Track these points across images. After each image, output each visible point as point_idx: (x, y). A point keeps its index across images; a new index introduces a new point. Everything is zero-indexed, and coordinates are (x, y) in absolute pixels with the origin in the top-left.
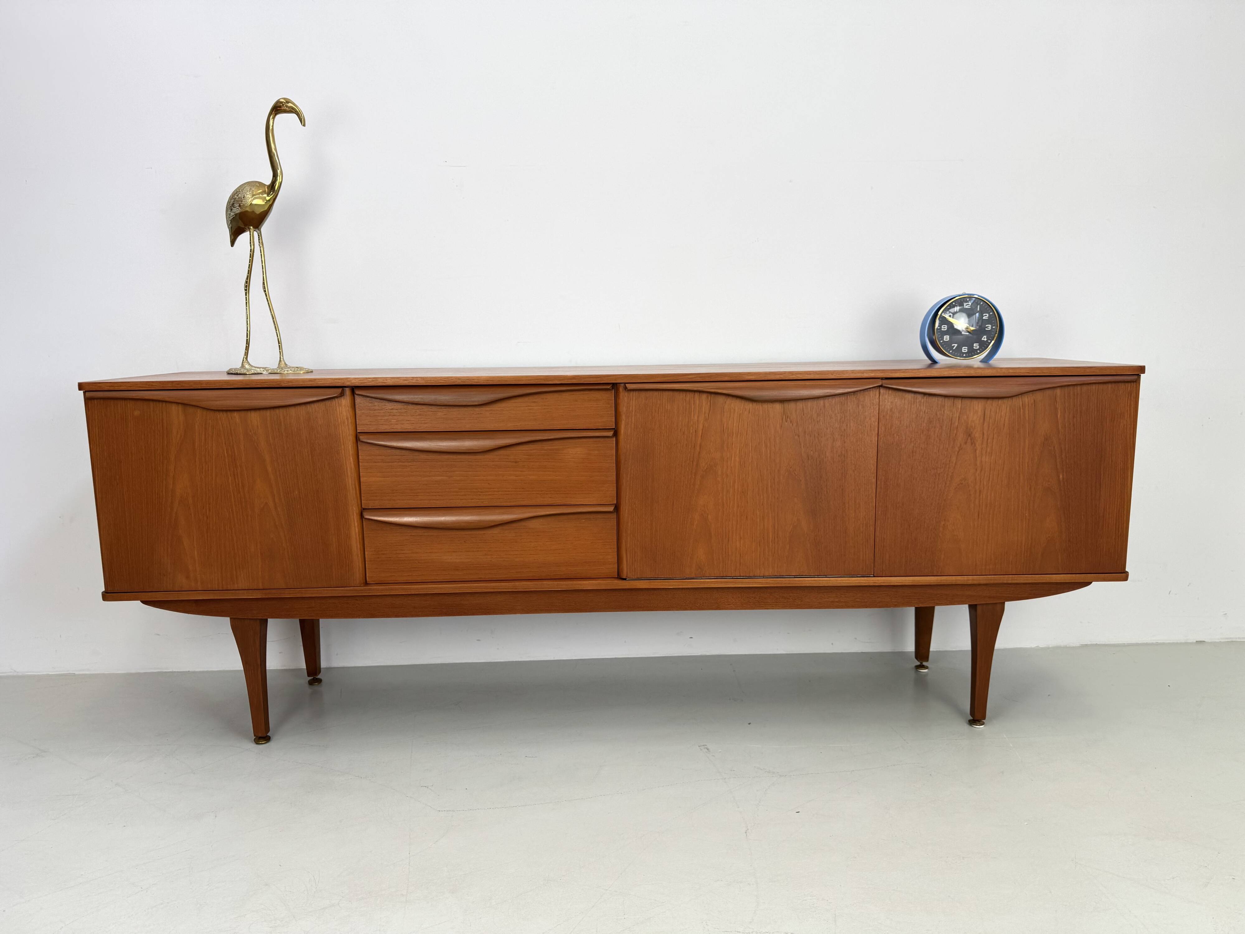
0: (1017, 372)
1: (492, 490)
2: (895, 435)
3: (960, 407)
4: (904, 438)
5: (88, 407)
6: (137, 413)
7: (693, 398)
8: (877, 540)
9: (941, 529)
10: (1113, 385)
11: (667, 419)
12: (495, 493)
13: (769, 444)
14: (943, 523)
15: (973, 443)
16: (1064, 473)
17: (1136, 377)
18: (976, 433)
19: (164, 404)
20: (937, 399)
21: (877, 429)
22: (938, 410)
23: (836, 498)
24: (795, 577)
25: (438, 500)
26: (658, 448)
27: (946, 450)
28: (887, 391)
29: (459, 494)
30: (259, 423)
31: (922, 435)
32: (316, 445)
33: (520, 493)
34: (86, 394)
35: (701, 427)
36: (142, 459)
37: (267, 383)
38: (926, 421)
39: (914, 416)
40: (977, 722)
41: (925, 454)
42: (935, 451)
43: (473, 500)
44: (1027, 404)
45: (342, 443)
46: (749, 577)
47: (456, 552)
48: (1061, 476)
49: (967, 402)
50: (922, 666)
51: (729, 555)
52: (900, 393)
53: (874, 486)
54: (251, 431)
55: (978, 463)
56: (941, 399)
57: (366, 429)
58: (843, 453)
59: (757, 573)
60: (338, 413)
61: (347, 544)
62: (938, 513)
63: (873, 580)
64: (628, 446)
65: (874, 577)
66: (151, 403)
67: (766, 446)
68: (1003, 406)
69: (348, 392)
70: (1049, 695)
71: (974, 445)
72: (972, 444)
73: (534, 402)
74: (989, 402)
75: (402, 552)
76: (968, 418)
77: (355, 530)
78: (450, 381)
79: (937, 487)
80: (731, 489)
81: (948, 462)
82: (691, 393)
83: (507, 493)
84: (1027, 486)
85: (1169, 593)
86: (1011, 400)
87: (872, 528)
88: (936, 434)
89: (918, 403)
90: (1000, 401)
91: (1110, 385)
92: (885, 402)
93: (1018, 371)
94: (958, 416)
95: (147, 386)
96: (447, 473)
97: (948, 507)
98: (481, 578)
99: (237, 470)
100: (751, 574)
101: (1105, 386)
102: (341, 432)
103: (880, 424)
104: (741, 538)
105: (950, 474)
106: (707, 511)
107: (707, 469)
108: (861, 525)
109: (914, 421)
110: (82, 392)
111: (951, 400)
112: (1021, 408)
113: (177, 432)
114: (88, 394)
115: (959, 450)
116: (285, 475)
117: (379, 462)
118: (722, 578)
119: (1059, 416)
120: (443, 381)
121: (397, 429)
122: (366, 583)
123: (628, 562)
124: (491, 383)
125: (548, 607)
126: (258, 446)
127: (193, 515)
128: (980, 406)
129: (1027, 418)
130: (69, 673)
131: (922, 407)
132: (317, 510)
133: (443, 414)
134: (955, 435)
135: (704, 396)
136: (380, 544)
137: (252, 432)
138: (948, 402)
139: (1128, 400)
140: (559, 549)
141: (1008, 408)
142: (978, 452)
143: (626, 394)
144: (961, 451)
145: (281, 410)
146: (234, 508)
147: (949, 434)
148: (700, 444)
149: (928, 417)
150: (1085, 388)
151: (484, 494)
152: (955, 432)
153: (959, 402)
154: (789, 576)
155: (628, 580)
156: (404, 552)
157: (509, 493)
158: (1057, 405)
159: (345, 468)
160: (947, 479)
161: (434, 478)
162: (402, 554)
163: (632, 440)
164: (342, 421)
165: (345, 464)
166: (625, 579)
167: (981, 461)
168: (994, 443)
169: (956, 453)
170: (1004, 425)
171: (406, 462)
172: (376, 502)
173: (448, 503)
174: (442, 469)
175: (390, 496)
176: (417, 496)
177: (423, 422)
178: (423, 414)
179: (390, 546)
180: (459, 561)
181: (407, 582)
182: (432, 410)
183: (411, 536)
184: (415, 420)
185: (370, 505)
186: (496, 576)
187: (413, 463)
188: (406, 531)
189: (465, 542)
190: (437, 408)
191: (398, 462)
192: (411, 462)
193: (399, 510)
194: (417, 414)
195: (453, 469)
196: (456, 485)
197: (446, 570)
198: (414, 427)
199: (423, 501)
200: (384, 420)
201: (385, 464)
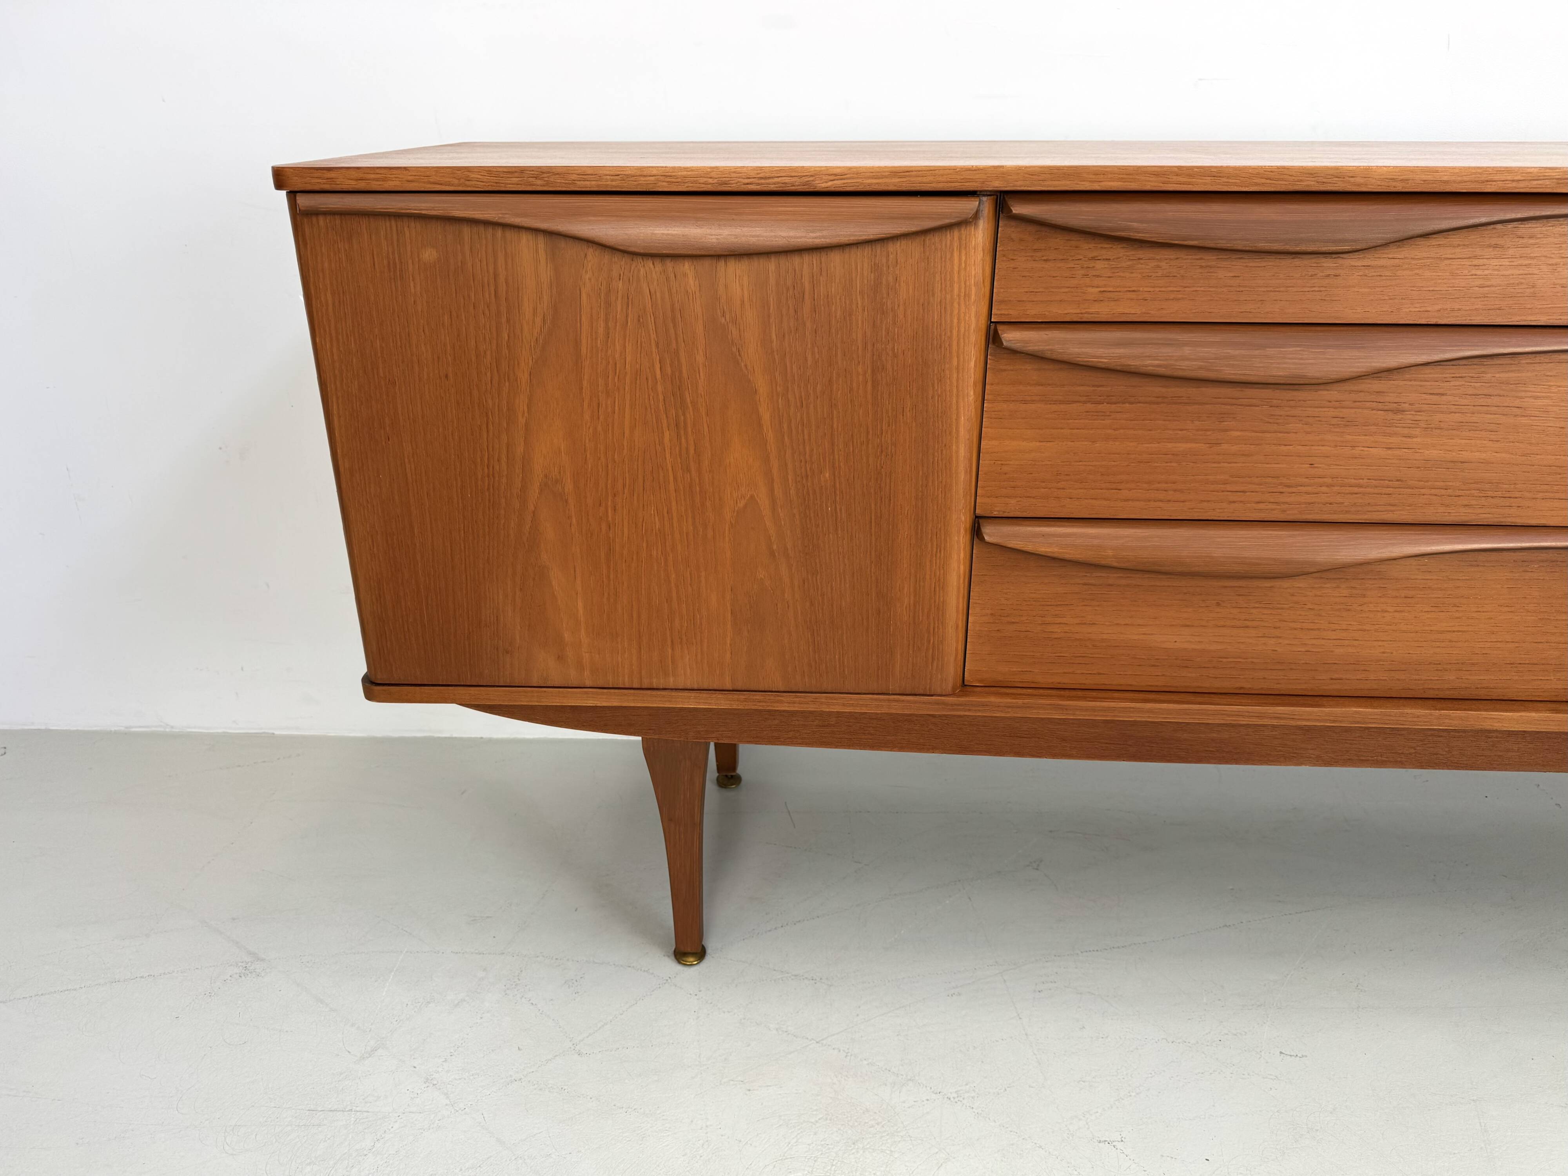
1: (1317, 480)
5: (304, 236)
6: (429, 255)
12: (1324, 489)
19: (499, 232)
25: (1169, 501)
29: (1229, 487)
30: (746, 293)
32: (888, 354)
33: (1390, 490)
34: (298, 202)
36: (447, 376)
37: (776, 180)
43: (1261, 506)
45: (955, 354)
47: (1193, 626)
54: (724, 315)
57: (1014, 314)
60: (956, 268)
61: (935, 602)
66: (466, 231)
69: (987, 206)
73: (1496, 246)
75: (1059, 620)
77: (959, 567)
78: (1282, 180)
83: (1356, 490)
95: (456, 182)
96: (1209, 433)
99: (684, 414)
102: (955, 321)
110: (283, 193)
113: (535, 310)
114: (303, 201)
116: (803, 431)
117: (1033, 402)
120: (1263, 181)
121: (1098, 313)
122: (964, 687)
124: (1399, 187)
125: (1381, 756)
126: (740, 355)
127: (574, 520)
130: (264, 733)
132: (873, 517)
133: (1232, 275)
136: (1007, 599)
137: (728, 317)
140: (1454, 631)
145: (807, 258)
146: (674, 508)
151: (1294, 490)
156: (1064, 620)
157: (1361, 490)
159: (954, 417)
161: (1170, 445)
162: (1057, 626)
164: (963, 290)
165: (954, 407)
171: (1105, 404)
172: (1012, 502)
173: (1195, 510)
174: (1197, 423)
175: (1050, 488)
176: (1117, 491)
177: (1172, 296)
178: (1175, 275)
179: (1031, 605)
180: (1194, 646)
181: (1060, 686)
182: (1203, 264)
183: (1085, 584)
184: (1152, 290)
185: (996, 509)
186: (1278, 686)
187: (1124, 405)
188: (1075, 573)
189: (1218, 604)
190: (1218, 259)
191: (1085, 402)
192: (1119, 403)
193: (1067, 524)
194: (1159, 274)
195: (1226, 423)
196: (1226, 465)
197: (1158, 666)
198: (1144, 310)
199: (1130, 503)
200: (1067, 290)
201: (1049, 406)
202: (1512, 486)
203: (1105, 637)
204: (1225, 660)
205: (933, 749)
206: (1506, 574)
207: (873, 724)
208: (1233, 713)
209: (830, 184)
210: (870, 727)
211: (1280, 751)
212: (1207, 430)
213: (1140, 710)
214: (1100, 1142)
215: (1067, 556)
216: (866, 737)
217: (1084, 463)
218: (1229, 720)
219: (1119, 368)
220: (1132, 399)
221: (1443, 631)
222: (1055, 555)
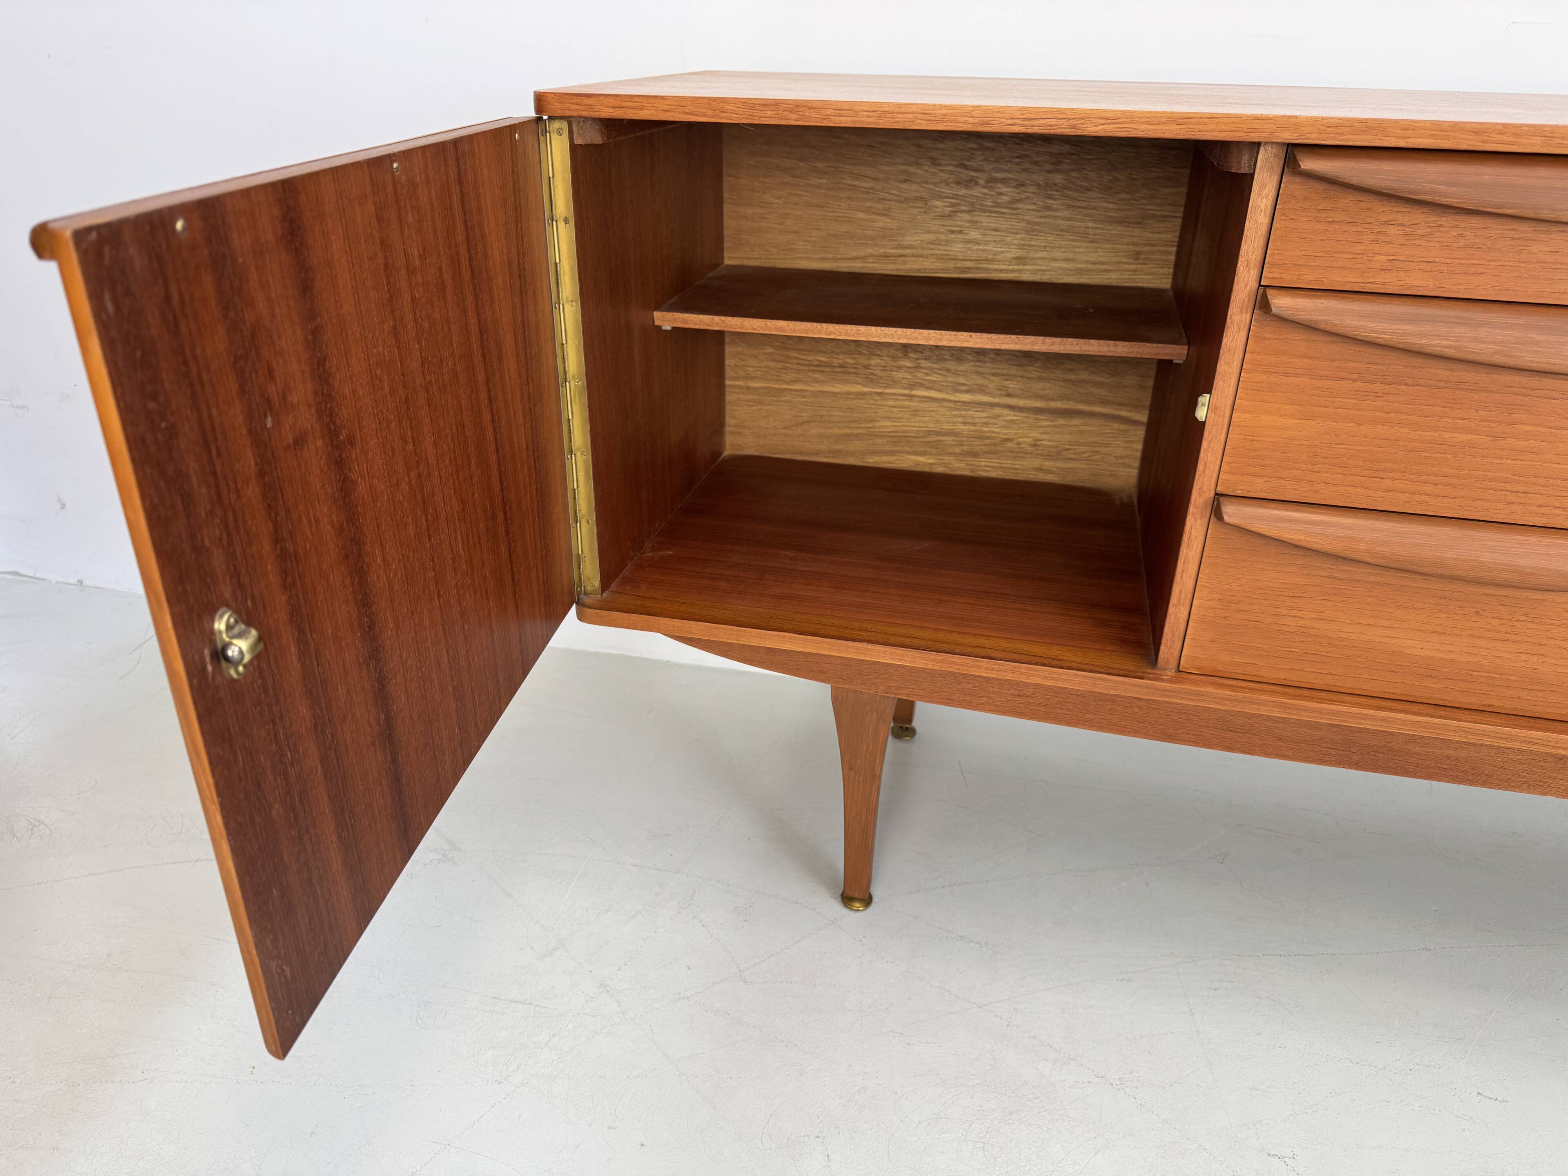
29: (1509, 487)
37: (1042, 122)
43: (1543, 510)
47: (1444, 633)
57: (1288, 280)
75: (1294, 613)
96: (1494, 425)
98: (1489, 706)
117: (1296, 375)
121: (1384, 284)
122: (1179, 673)
136: (1239, 585)
156: (1300, 613)
161: (1447, 435)
162: (1292, 619)
171: (1378, 384)
172: (1259, 481)
173: (1466, 508)
174: (1482, 413)
175: (1303, 471)
176: (1379, 479)
177: (1473, 270)
178: (1480, 246)
179: (1265, 594)
180: (1441, 655)
181: (1285, 683)
182: (1516, 236)
183: (1329, 577)
184: (1450, 261)
185: (1240, 488)
186: (1536, 708)
187: (1400, 387)
188: (1320, 565)
189: (1477, 613)
190: (1535, 230)
191: (1355, 380)
192: (1394, 384)
193: (1318, 510)
194: (1461, 245)
195: (1515, 415)
196: (1509, 461)
197: (1398, 672)
198: (1437, 284)
199: (1392, 493)
200: (1351, 256)
201: (1314, 381)
203: (1344, 635)
204: (1476, 674)
205: (1134, 733)
207: (1072, 699)
208: (1478, 732)
209: (1101, 127)
210: (1068, 702)
211: (1524, 777)
212: (1492, 422)
213: (1373, 718)
214: (1269, 1155)
215: (1315, 546)
216: (1063, 712)
217: (1346, 446)
218: (1472, 739)
219: (1401, 346)
220: (1410, 381)
222: (1300, 544)
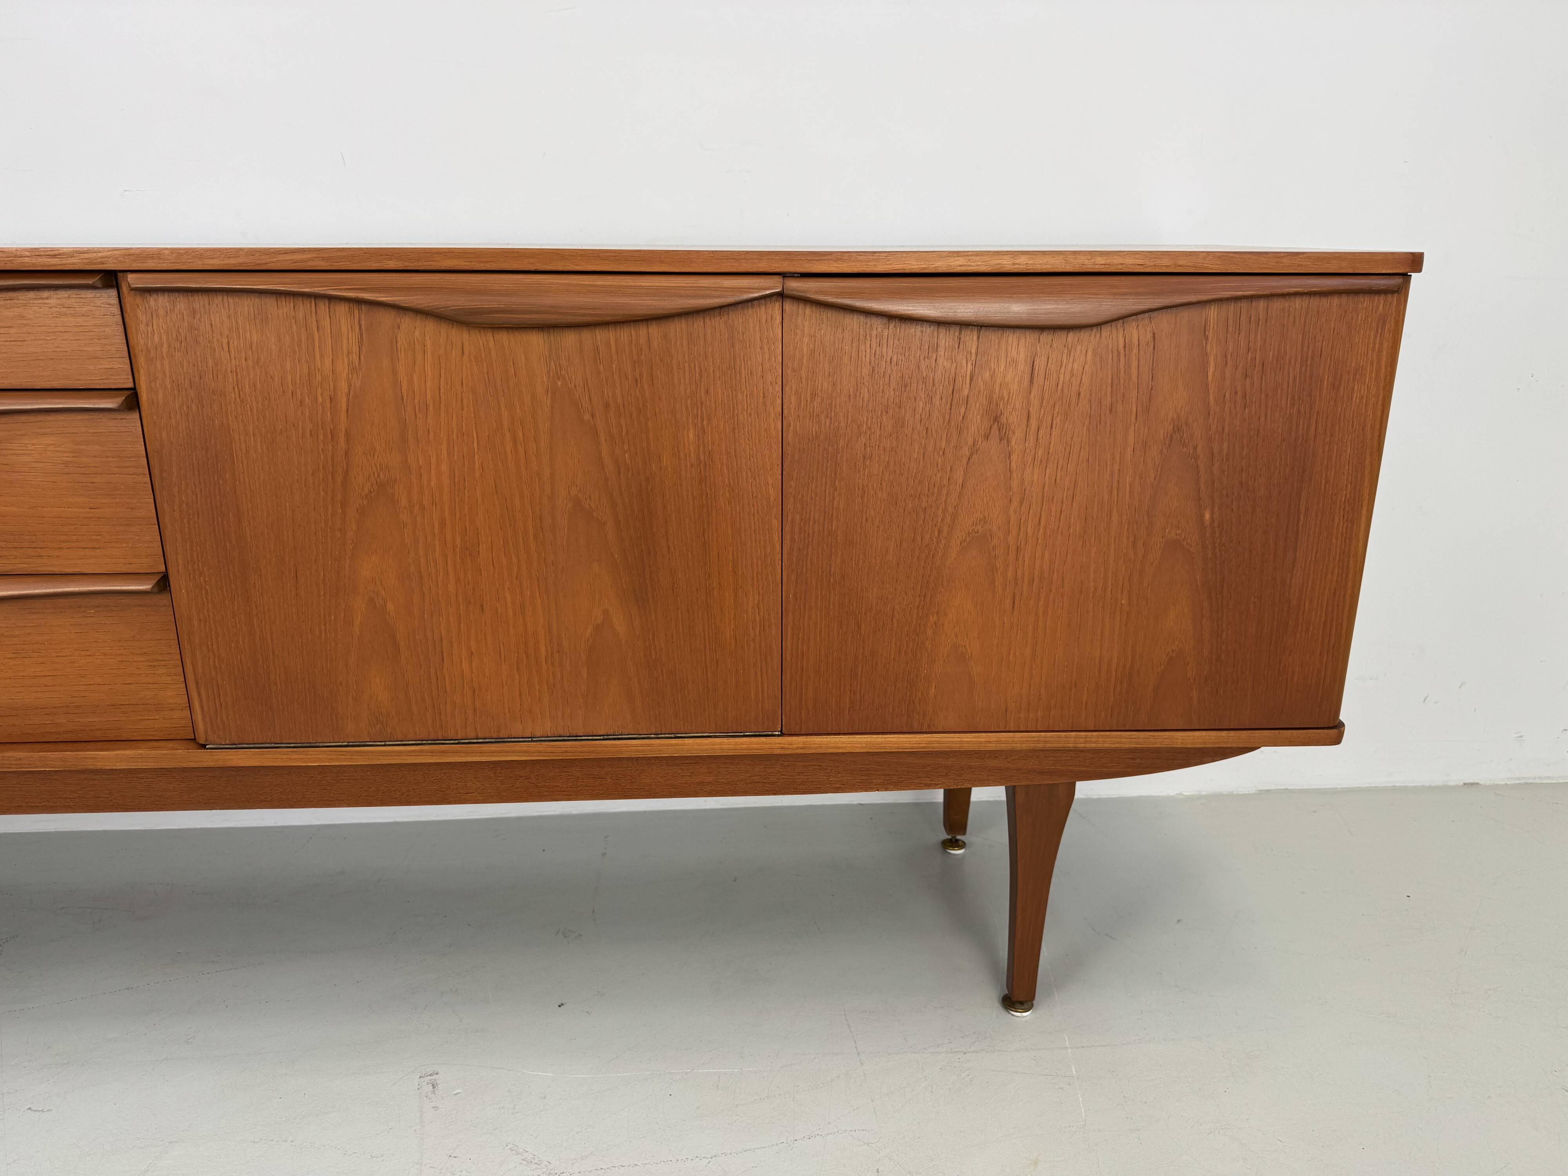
0: (1115, 262)
2: (823, 417)
3: (974, 350)
4: (843, 424)
7: (314, 314)
8: (788, 656)
9: (929, 632)
10: (1344, 299)
11: (254, 368)
13: (521, 434)
14: (932, 619)
15: (1004, 437)
16: (1216, 509)
17: (1398, 280)
18: (1011, 413)
20: (919, 328)
21: (779, 401)
22: (922, 358)
23: (690, 564)
24: (606, 737)
26: (239, 439)
27: (941, 453)
28: (801, 306)
31: (884, 417)
35: (343, 386)
38: (893, 384)
39: (866, 371)
40: (1018, 1005)
41: (892, 463)
42: (916, 455)
44: (1136, 343)
46: (500, 741)
48: (1207, 516)
49: (993, 336)
50: (954, 843)
51: (446, 691)
52: (830, 314)
53: (777, 538)
55: (1015, 484)
56: (928, 330)
58: (702, 458)
59: (518, 729)
62: (923, 599)
63: (779, 743)
64: (164, 435)
65: (782, 734)
67: (515, 439)
68: (1079, 347)
70: (1179, 921)
71: (1005, 441)
72: (1001, 439)
74: (1046, 337)
76: (992, 376)
79: (919, 539)
80: (437, 542)
81: (945, 482)
82: (307, 302)
84: (1128, 538)
85: (1425, 701)
86: (1098, 335)
87: (775, 631)
88: (918, 417)
89: (874, 339)
90: (1072, 336)
91: (1335, 300)
92: (795, 334)
93: (1117, 260)
94: (969, 373)
97: (945, 583)
100: (503, 734)
101: (1325, 302)
103: (787, 389)
104: (472, 653)
105: (950, 510)
106: (383, 593)
107: (370, 492)
108: (751, 624)
109: (866, 384)
111: (955, 331)
112: (1122, 352)
115: (972, 454)
118: (435, 741)
119: (1210, 374)
123: (206, 709)
128: (1022, 350)
129: (1134, 378)
131: (884, 350)
134: (961, 417)
135: (342, 309)
138: (946, 338)
139: (1376, 337)
140: (45, 676)
141: (1090, 354)
142: (1014, 458)
143: (138, 300)
144: (975, 456)
147: (947, 417)
148: (346, 430)
149: (900, 375)
150: (1277, 305)
152: (963, 410)
153: (970, 338)
154: (593, 737)
155: (208, 749)
158: (1209, 347)
160: (942, 520)
163: (170, 417)
166: (203, 746)
167: (1022, 481)
168: (1053, 436)
169: (965, 461)
170: (1079, 394)
202: (34, 537)
206: (68, 620)
221: (35, 676)
